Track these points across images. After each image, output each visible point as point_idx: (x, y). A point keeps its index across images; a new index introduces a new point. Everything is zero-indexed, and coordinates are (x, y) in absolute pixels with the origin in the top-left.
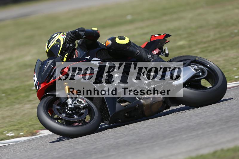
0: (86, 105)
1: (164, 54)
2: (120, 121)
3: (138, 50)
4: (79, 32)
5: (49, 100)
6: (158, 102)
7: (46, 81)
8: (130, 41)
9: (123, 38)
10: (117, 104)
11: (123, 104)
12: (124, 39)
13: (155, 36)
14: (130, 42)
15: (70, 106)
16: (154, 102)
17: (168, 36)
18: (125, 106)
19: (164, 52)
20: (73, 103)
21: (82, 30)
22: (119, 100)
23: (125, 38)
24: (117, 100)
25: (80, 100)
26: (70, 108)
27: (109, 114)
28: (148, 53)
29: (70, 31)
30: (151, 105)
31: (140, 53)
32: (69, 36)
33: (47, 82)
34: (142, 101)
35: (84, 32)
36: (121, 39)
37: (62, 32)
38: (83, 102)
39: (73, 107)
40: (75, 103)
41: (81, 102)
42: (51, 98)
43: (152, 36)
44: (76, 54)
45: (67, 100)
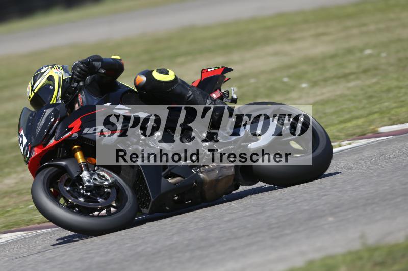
0: (113, 182)
1: (229, 98)
2: (168, 208)
3: (190, 91)
4: (94, 62)
5: (50, 174)
6: (228, 177)
7: (43, 143)
8: (176, 76)
9: (164, 72)
10: (163, 179)
11: (171, 181)
12: (167, 73)
13: (209, 70)
14: (176, 78)
15: (87, 184)
16: (220, 177)
17: (227, 70)
18: (175, 184)
19: (229, 96)
20: (91, 179)
21: (98, 59)
22: (165, 174)
23: (169, 71)
24: (163, 174)
25: (103, 174)
26: (87, 186)
27: (150, 196)
28: (206, 97)
29: (79, 61)
30: (217, 181)
31: (194, 96)
32: (78, 69)
33: (43, 145)
34: (201, 175)
35: (100, 63)
36: (162, 73)
37: (55, 65)
38: (107, 177)
39: (93, 185)
40: (95, 179)
41: (104, 177)
42: (53, 171)
43: (204, 71)
44: (80, 100)
45: (81, 174)
